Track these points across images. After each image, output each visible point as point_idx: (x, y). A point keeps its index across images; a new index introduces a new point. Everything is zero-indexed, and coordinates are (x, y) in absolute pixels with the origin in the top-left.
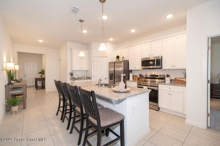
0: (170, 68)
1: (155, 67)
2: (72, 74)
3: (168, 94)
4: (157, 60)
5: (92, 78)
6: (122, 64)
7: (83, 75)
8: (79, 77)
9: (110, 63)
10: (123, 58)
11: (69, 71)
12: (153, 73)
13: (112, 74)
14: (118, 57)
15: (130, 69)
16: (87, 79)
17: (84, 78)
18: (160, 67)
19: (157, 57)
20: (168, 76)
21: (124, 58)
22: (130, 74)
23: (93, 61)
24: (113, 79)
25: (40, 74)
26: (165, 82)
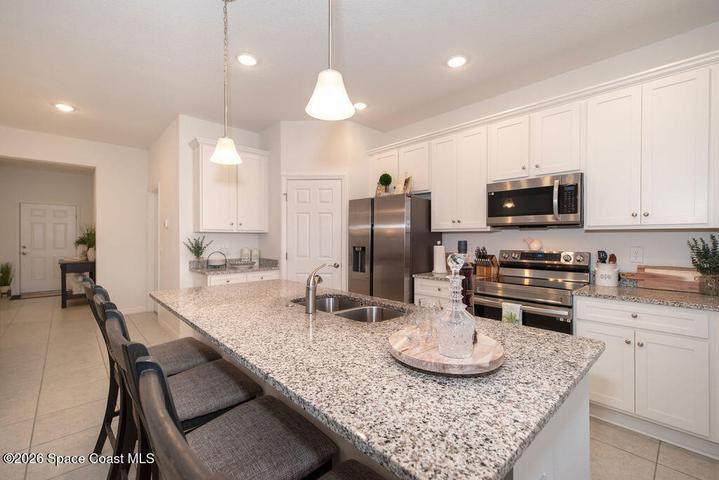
2: (197, 250)
3: (628, 343)
4: (560, 187)
5: (283, 263)
6: (406, 210)
7: (246, 252)
8: (228, 257)
9: (354, 205)
10: (407, 182)
11: (186, 234)
12: (535, 247)
13: (364, 249)
14: (385, 180)
15: (435, 227)
16: (260, 265)
17: (250, 266)
19: (562, 177)
21: (411, 183)
22: (436, 247)
23: (286, 194)
24: (367, 267)
25: (82, 248)
26: (591, 283)
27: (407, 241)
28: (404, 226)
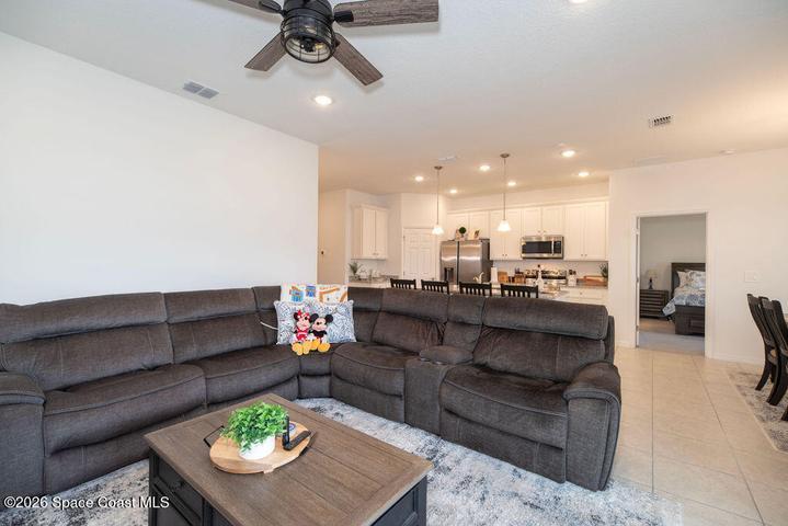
0: (577, 257)
1: (551, 255)
2: (354, 269)
4: (555, 242)
6: (479, 246)
10: (477, 233)
11: (348, 261)
12: (542, 268)
13: (452, 269)
14: (462, 231)
15: (492, 257)
18: (560, 255)
19: (555, 237)
20: (571, 273)
21: (479, 233)
22: (492, 268)
23: (404, 237)
26: (566, 283)
27: (480, 265)
28: (479, 258)
